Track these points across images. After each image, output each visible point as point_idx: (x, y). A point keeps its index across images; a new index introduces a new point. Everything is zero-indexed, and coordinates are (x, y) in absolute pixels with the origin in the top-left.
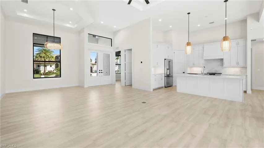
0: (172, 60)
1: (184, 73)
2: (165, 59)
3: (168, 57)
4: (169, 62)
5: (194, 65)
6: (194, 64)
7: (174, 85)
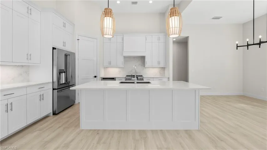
0: (74, 54)
1: (95, 77)
2: (54, 48)
3: (64, 46)
4: (66, 56)
5: (110, 65)
6: (110, 63)
7: (77, 102)
